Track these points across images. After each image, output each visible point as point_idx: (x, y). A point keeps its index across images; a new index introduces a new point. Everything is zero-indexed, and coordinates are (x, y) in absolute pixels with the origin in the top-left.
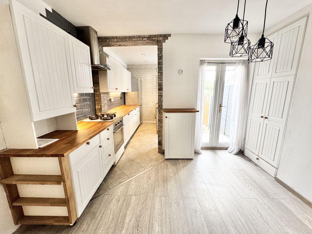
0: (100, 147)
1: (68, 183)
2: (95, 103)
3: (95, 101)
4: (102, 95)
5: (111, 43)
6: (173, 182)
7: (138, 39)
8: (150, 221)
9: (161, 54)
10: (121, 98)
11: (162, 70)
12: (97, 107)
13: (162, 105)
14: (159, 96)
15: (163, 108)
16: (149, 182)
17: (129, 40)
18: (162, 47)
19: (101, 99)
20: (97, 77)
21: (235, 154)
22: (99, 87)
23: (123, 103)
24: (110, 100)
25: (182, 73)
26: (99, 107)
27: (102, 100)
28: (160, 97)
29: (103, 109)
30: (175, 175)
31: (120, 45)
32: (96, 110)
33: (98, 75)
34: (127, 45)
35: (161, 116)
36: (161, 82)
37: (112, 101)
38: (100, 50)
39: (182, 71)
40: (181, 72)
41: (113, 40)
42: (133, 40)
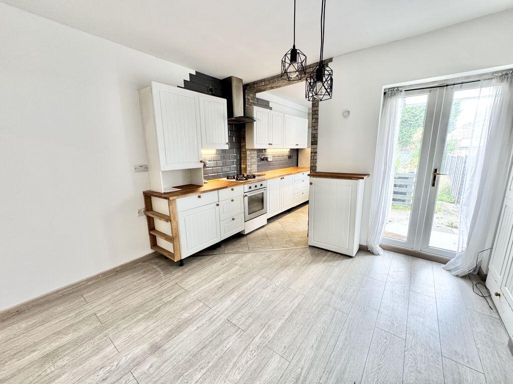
0: (218, 205)
1: (174, 224)
2: (241, 162)
3: (241, 159)
4: (248, 153)
5: (260, 87)
6: (293, 270)
8: (233, 289)
12: (242, 166)
14: (311, 153)
15: (317, 171)
16: (265, 260)
19: (246, 156)
21: (457, 276)
22: (245, 142)
23: (294, 164)
24: (267, 159)
25: (349, 115)
26: (245, 167)
27: (248, 158)
28: (313, 155)
29: (248, 169)
30: (304, 265)
32: (242, 169)
33: (245, 128)
36: (315, 132)
37: (270, 160)
39: (349, 112)
40: (347, 113)
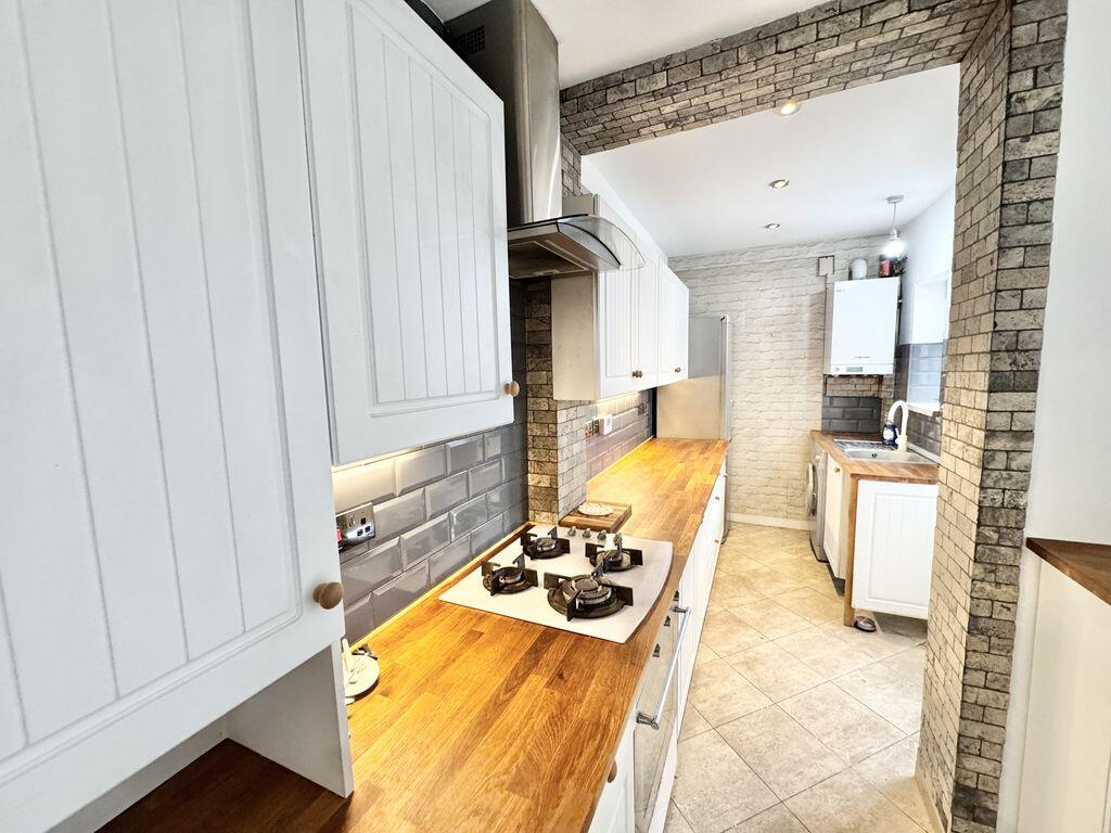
2: (526, 460)
3: (525, 449)
4: (562, 417)
5: (631, 107)
7: (828, 26)
9: (1048, 93)
10: (641, 409)
11: (1047, 222)
12: (532, 479)
13: (1020, 510)
15: (1030, 531)
17: (750, 53)
18: (1062, 30)
19: (555, 435)
20: (541, 314)
22: (550, 370)
23: (646, 431)
24: (596, 428)
26: (545, 483)
27: (562, 441)
29: (562, 492)
31: (676, 123)
32: (525, 499)
33: (550, 304)
34: (723, 113)
35: (1002, 593)
37: (607, 429)
38: (566, 168)
41: (644, 81)
42: (785, 43)
